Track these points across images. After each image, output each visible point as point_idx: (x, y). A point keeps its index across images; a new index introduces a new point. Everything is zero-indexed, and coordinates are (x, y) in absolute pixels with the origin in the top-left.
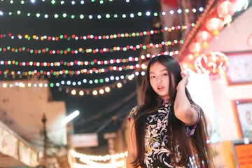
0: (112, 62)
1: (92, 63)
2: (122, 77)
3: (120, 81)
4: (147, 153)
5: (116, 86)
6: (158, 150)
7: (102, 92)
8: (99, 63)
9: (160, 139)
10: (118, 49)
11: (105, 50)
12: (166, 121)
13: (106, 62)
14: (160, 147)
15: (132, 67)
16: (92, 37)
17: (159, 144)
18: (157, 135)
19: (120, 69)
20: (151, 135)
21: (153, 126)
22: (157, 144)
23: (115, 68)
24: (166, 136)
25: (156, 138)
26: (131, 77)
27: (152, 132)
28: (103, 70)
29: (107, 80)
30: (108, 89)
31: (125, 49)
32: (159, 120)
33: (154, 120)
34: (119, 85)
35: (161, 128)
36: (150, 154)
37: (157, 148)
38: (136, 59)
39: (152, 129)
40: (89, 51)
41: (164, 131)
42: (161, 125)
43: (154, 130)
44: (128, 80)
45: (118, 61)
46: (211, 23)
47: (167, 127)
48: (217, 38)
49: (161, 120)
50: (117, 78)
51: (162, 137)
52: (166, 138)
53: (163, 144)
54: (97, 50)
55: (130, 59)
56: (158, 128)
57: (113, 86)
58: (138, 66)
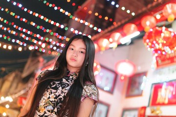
0: (24, 30)
1: (10, 24)
2: (25, 45)
3: (23, 46)
4: (39, 111)
5: (18, 49)
6: (50, 113)
7: (5, 47)
8: (15, 26)
9: (55, 105)
10: (34, 24)
11: (24, 20)
12: (66, 91)
13: (20, 29)
14: (52, 111)
15: (35, 42)
16: (20, 6)
17: (52, 108)
18: (53, 100)
19: (27, 39)
20: (49, 98)
21: (53, 91)
22: (50, 108)
23: (23, 36)
24: (60, 104)
25: (52, 102)
26: (31, 48)
27: (51, 96)
28: (14, 33)
29: (13, 41)
30: (10, 47)
31: (38, 27)
32: (60, 88)
33: (56, 86)
34: (20, 49)
35: (59, 95)
36: (42, 114)
37: (49, 111)
38: (42, 38)
39: (52, 93)
40: (13, 14)
41: (61, 99)
42: (60, 92)
43: (53, 94)
44: (28, 49)
45: (29, 32)
46: (103, 41)
47: (64, 97)
48: (102, 53)
49: (62, 88)
50: (21, 44)
51: (57, 103)
52: (60, 106)
53: (56, 110)
54: (18, 17)
55: (38, 36)
56: (57, 94)
57: (16, 47)
58: (40, 43)
